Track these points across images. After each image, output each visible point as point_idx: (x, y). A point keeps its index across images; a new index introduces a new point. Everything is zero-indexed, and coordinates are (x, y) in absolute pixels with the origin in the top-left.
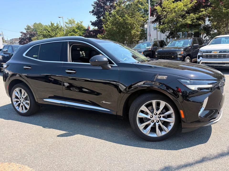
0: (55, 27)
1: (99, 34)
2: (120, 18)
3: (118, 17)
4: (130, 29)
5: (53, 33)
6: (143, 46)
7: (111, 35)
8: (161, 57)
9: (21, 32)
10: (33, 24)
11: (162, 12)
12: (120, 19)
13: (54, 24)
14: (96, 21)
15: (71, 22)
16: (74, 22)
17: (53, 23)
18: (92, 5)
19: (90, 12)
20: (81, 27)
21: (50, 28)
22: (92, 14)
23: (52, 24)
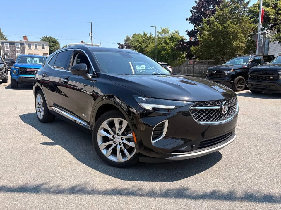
0: (147, 38)
1: (192, 46)
2: (220, 25)
3: (217, 25)
4: (231, 40)
5: (144, 45)
6: (238, 61)
7: (206, 47)
8: (255, 78)
9: (119, 44)
10: (133, 35)
11: (277, 15)
12: (219, 27)
13: (148, 34)
14: (193, 29)
15: (164, 32)
16: (167, 31)
17: (146, 33)
18: (190, 11)
19: (187, 19)
20: (174, 37)
21: (141, 39)
22: (189, 21)
23: (144, 34)
